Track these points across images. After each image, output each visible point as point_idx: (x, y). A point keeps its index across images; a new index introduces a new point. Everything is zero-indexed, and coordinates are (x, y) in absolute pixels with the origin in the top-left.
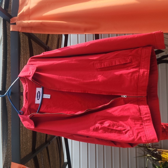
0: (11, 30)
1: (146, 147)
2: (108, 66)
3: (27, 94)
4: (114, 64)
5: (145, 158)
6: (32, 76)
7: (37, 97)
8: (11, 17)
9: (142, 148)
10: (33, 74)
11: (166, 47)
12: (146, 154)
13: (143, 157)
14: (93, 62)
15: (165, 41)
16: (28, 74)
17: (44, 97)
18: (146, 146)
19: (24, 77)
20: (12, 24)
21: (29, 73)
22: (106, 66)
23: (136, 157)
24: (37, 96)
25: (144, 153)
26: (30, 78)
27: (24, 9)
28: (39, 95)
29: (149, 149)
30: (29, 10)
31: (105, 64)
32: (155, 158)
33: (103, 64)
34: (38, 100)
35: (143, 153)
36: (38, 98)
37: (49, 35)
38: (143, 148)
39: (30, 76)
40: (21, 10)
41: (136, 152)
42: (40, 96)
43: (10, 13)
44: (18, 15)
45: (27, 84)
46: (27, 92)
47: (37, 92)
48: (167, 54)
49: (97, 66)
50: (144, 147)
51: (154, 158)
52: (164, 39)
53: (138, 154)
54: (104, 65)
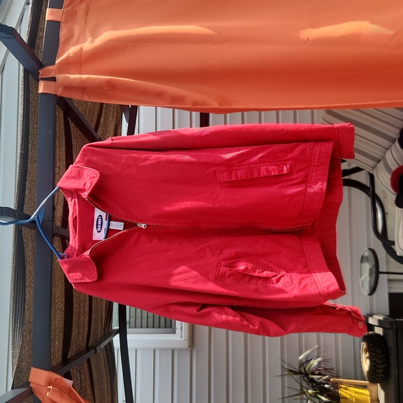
0: (41, 91)
1: (306, 374)
2: (244, 178)
3: (75, 220)
4: (256, 175)
5: (301, 399)
6: (89, 192)
7: (97, 228)
8: (41, 66)
9: (297, 377)
10: (91, 188)
11: (356, 154)
12: (305, 390)
13: (299, 397)
14: (214, 168)
15: (355, 142)
16: (81, 187)
17: (111, 227)
18: (305, 371)
19: (72, 191)
20: (43, 79)
21: (83, 184)
22: (239, 178)
23: (283, 398)
24: (97, 225)
25: (301, 386)
26: (85, 195)
27: (71, 51)
28: (99, 223)
29: (313, 376)
30: (81, 53)
31: (239, 175)
32: (326, 397)
33: (233, 174)
34: (99, 232)
35: (298, 387)
36: (99, 229)
37: (102, 105)
38: (299, 376)
39: (85, 190)
40: (63, 53)
41: (283, 387)
42: (102, 225)
43: (40, 57)
44: (57, 62)
45: (76, 200)
46: (76, 217)
47: (96, 216)
48: (350, 168)
49: (222, 177)
50: (300, 373)
51: (324, 399)
52: (355, 136)
53: (286, 389)
54: (236, 175)
